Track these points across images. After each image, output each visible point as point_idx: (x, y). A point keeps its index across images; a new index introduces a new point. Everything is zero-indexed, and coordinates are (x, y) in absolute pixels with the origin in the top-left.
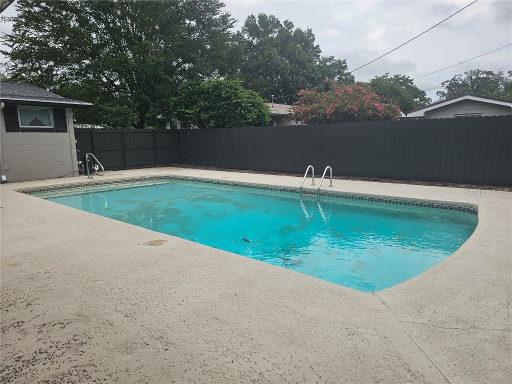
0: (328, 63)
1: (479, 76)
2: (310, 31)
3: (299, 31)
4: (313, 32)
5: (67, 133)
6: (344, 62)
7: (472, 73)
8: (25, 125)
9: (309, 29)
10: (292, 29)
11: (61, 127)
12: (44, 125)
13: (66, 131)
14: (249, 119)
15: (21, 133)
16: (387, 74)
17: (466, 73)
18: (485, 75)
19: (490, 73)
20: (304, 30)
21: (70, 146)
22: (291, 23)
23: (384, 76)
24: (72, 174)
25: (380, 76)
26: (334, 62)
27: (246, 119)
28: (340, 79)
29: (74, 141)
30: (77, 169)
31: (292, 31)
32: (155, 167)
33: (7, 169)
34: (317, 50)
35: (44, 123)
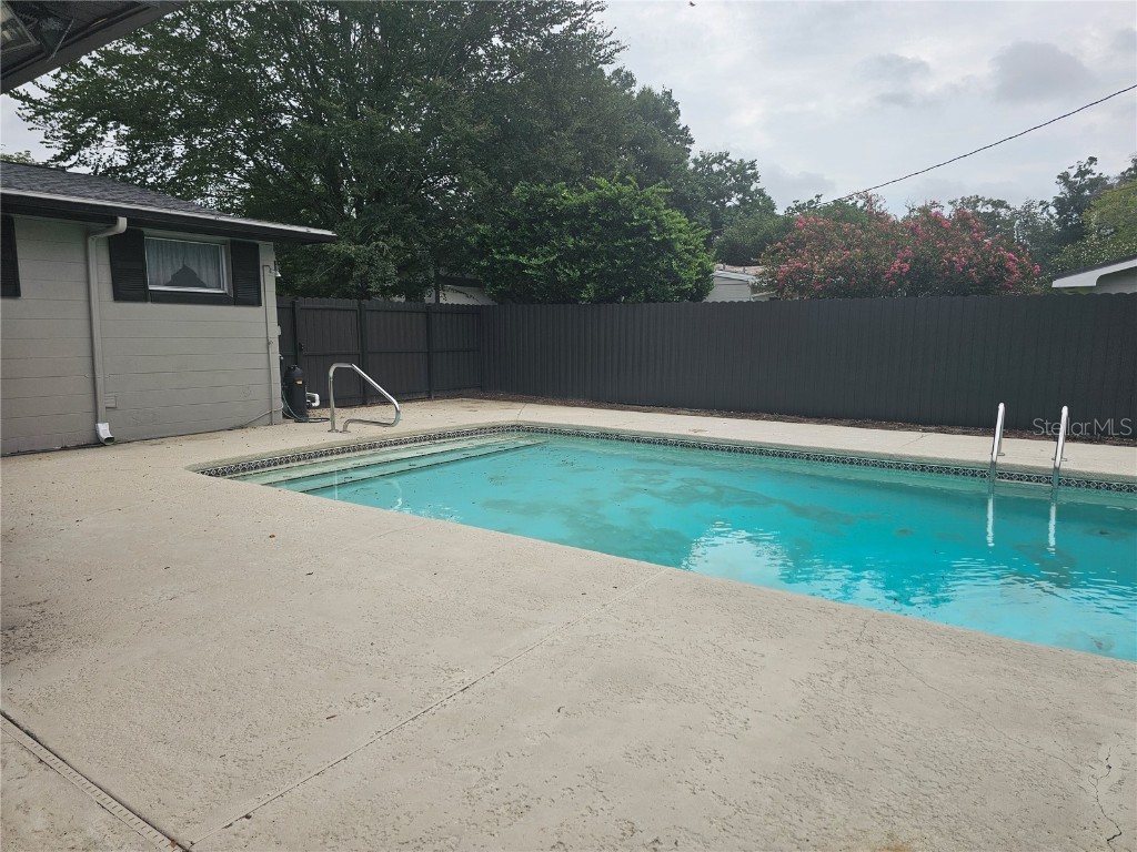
0: (716, 167)
1: (979, 209)
2: (669, 94)
3: (647, 94)
4: (675, 97)
5: (261, 309)
6: (752, 165)
7: (967, 202)
8: (159, 284)
9: (667, 90)
10: (633, 89)
11: (244, 293)
12: (205, 286)
13: (260, 304)
14: (684, 282)
15: (149, 306)
16: (818, 196)
17: (951, 203)
18: (990, 209)
19: (1000, 204)
20: (658, 90)
21: (265, 341)
22: (629, 75)
23: (811, 202)
24: (268, 417)
25: (804, 200)
26: (728, 164)
27: (677, 281)
28: (743, 201)
29: (275, 331)
30: (279, 404)
31: (632, 93)
32: (429, 398)
33: (113, 405)
34: (685, 137)
35: (204, 280)
